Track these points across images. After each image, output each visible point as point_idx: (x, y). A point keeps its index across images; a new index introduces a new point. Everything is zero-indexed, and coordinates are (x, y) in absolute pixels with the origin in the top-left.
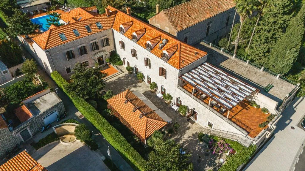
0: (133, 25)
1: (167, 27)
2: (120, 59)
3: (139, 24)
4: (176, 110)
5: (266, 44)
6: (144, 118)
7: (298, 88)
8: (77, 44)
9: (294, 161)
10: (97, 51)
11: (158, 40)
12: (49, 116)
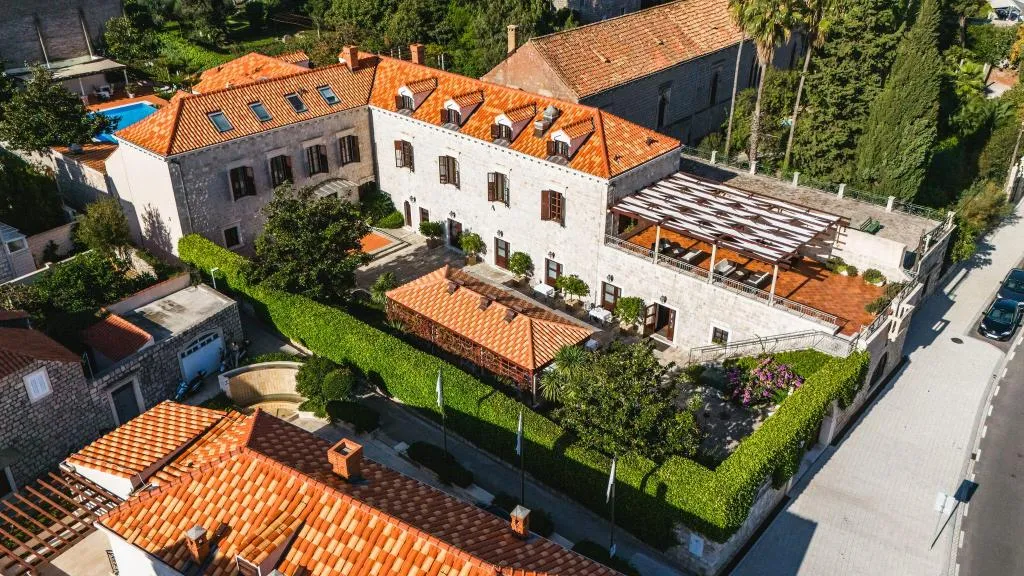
0: (440, 87)
1: (545, 88)
2: (391, 209)
3: (459, 83)
4: (605, 318)
5: (841, 123)
6: (521, 320)
7: (949, 227)
8: (263, 145)
9: (975, 433)
10: (323, 176)
11: (530, 112)
12: (196, 349)
